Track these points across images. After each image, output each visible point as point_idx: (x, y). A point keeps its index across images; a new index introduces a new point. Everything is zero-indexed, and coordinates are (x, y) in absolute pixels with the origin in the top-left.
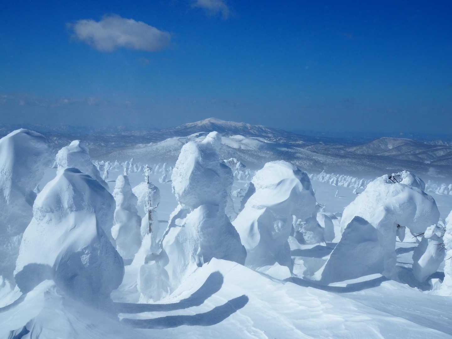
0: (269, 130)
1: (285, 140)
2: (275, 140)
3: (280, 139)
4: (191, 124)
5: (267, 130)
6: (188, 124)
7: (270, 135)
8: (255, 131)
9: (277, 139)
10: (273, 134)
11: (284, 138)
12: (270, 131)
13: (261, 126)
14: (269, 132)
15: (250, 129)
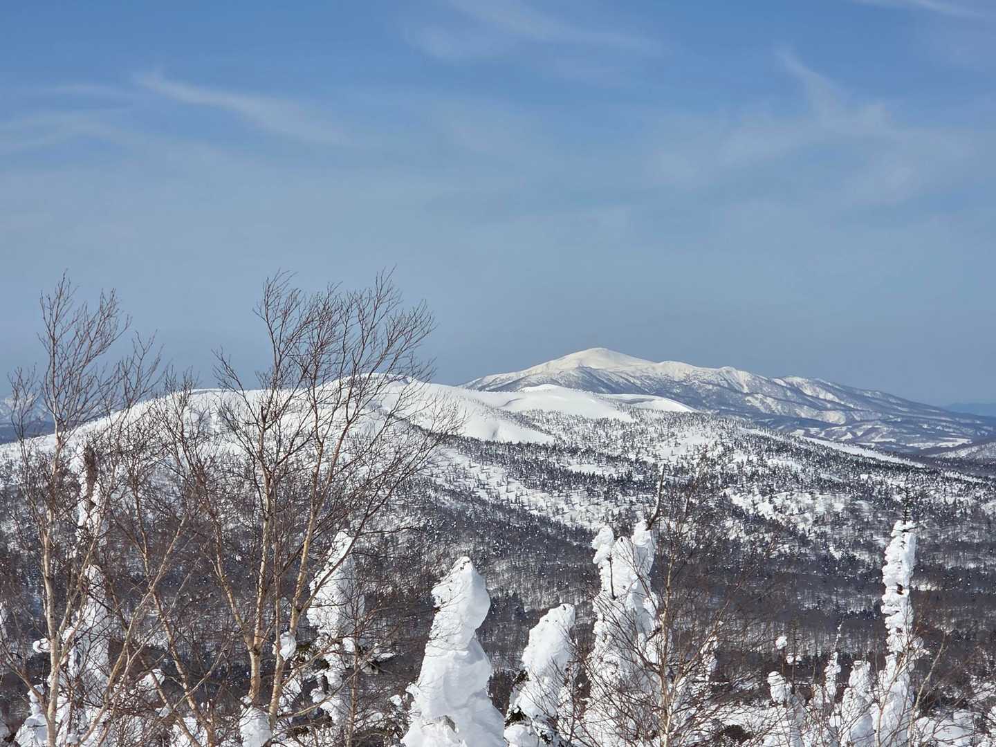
0: (830, 396)
1: (892, 434)
2: (849, 436)
3: (873, 430)
4: (504, 376)
5: (821, 397)
6: (494, 377)
7: (833, 417)
8: (769, 400)
9: (859, 434)
10: (846, 409)
11: (885, 429)
12: (837, 400)
13: (796, 380)
14: (829, 406)
15: (747, 394)
